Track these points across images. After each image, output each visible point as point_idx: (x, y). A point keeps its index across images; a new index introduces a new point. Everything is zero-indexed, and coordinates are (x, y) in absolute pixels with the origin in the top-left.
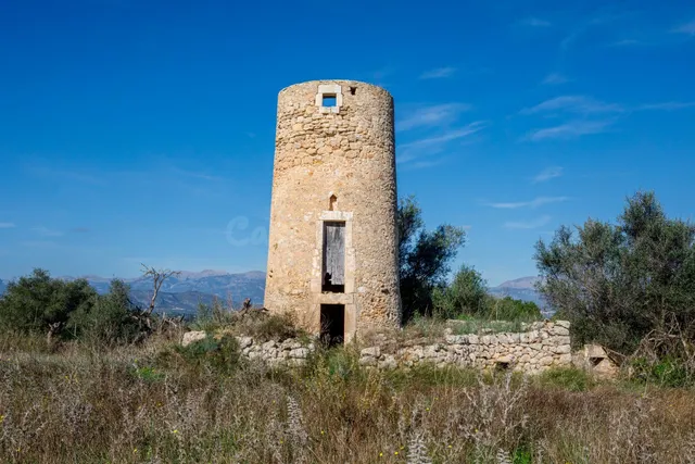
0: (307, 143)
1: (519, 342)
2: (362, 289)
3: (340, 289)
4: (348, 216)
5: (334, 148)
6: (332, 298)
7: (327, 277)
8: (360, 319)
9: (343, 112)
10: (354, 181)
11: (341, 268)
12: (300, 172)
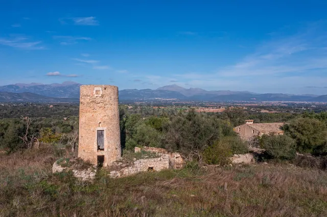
0: (91, 105)
1: (155, 161)
2: (109, 150)
3: (103, 150)
4: (105, 128)
5: (100, 108)
6: (101, 153)
7: (99, 147)
8: (109, 158)
9: (102, 96)
10: (106, 118)
11: (103, 144)
12: (89, 115)
